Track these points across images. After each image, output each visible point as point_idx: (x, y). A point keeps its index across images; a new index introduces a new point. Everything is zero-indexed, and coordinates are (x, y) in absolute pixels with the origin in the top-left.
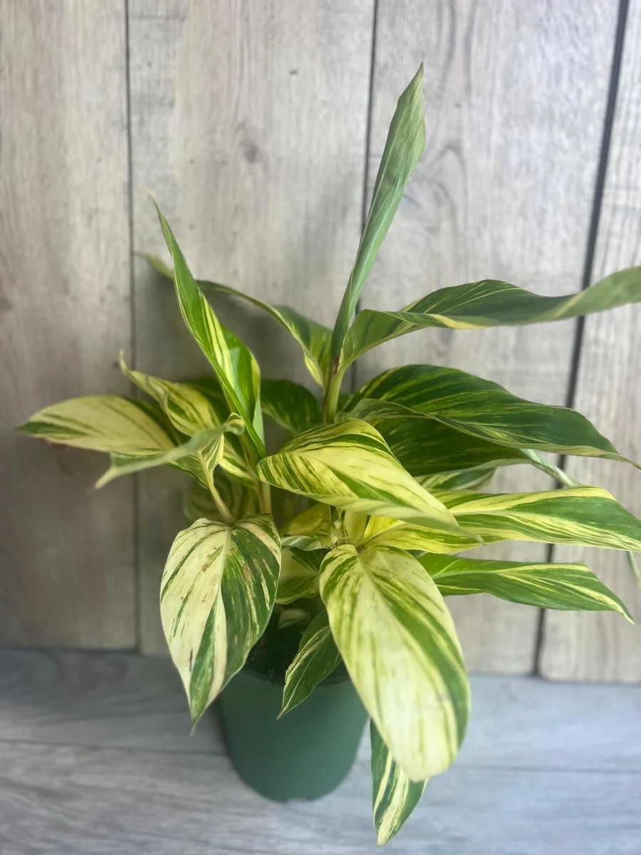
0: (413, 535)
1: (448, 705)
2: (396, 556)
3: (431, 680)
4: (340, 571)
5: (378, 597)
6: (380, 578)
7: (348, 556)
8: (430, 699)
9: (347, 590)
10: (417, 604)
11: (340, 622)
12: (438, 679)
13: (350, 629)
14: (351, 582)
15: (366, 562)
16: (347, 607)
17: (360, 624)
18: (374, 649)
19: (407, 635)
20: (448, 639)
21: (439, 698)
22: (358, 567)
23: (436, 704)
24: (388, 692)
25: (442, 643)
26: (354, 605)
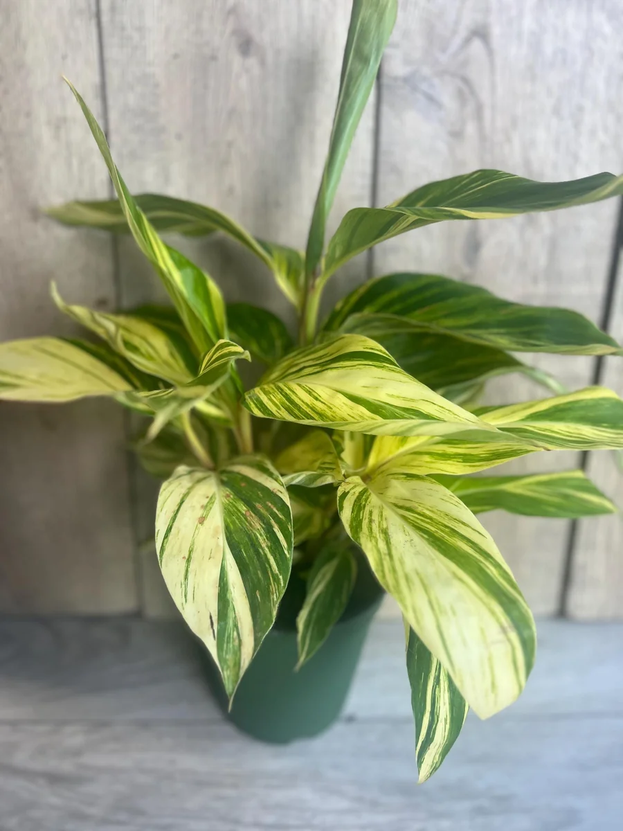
0: (427, 458)
1: (514, 636)
2: (415, 484)
3: (493, 613)
4: (359, 506)
5: (408, 529)
6: (404, 509)
7: (359, 489)
8: (494, 631)
9: (375, 527)
10: (454, 532)
11: (381, 563)
12: (498, 610)
13: (394, 570)
14: (375, 517)
15: (381, 493)
16: (382, 545)
17: (402, 563)
18: (425, 588)
19: (453, 566)
20: (497, 566)
21: (504, 630)
22: (374, 499)
23: (501, 637)
24: (451, 632)
25: (492, 571)
26: (388, 543)
